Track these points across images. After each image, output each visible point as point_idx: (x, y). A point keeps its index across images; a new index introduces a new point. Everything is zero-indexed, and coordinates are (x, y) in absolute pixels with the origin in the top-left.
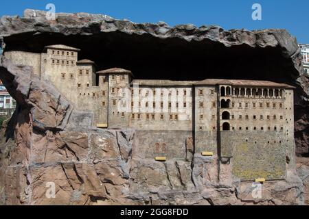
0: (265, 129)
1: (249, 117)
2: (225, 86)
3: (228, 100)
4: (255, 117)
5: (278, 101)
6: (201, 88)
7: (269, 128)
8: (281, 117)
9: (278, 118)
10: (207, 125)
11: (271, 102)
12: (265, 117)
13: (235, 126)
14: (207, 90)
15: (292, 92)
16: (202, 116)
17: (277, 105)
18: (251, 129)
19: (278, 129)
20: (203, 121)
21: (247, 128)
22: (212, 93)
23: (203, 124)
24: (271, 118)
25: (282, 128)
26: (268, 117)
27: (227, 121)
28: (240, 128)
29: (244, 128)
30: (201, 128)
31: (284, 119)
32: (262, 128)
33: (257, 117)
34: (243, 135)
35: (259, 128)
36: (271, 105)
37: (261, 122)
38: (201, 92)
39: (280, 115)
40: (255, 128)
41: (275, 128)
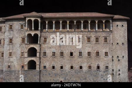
0: (85, 68)
1: (65, 55)
2: (33, 19)
3: (36, 35)
4: (71, 54)
5: (102, 35)
6: (11, 23)
7: (90, 67)
8: (106, 54)
9: (102, 54)
10: (15, 63)
11: (93, 36)
12: (85, 54)
13: (47, 65)
14: (16, 25)
15: (125, 24)
16: (10, 54)
17: (102, 40)
18: (67, 68)
19: (102, 68)
20: (11, 59)
21: (62, 67)
22: (22, 27)
23: (12, 62)
24: (93, 55)
25: (107, 67)
26: (89, 53)
27: (33, 59)
28: (53, 67)
29: (58, 67)
30: (9, 67)
31: (110, 56)
32: (81, 67)
33: (74, 54)
34: (56, 75)
35: (76, 67)
36: (93, 39)
37: (80, 60)
38: (11, 27)
39: (104, 51)
40: (72, 67)
41: (98, 67)
